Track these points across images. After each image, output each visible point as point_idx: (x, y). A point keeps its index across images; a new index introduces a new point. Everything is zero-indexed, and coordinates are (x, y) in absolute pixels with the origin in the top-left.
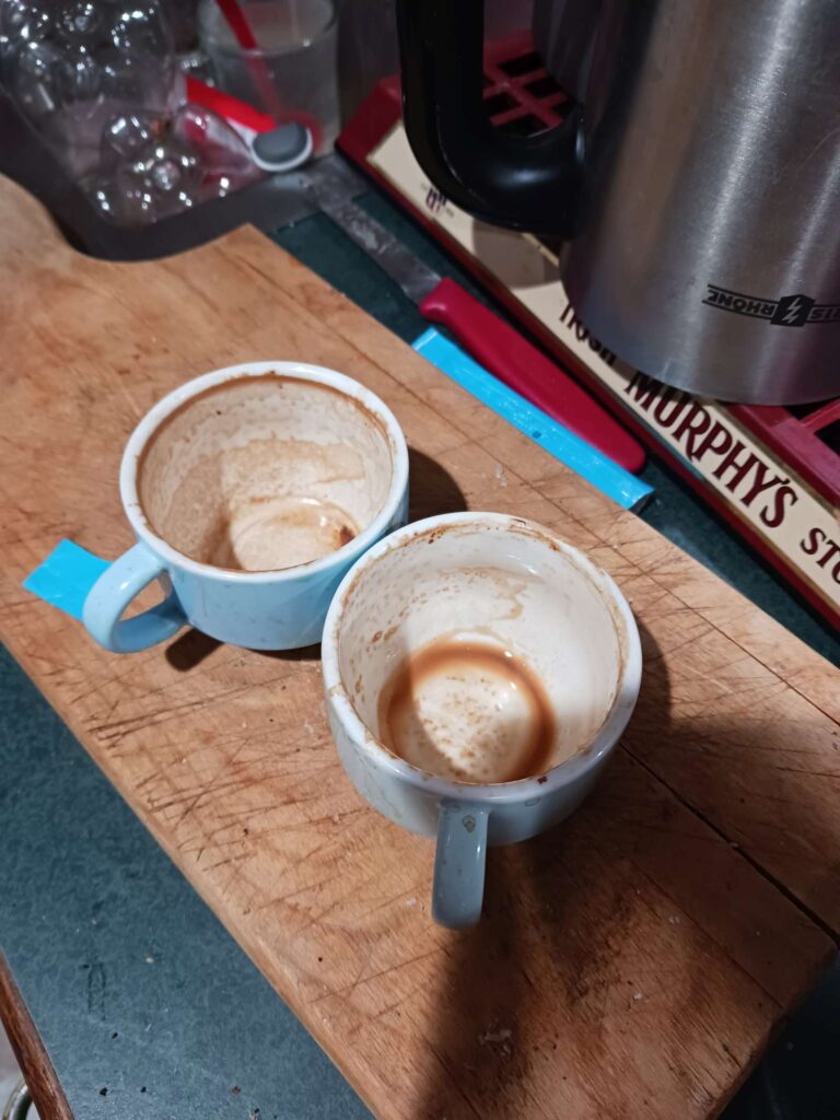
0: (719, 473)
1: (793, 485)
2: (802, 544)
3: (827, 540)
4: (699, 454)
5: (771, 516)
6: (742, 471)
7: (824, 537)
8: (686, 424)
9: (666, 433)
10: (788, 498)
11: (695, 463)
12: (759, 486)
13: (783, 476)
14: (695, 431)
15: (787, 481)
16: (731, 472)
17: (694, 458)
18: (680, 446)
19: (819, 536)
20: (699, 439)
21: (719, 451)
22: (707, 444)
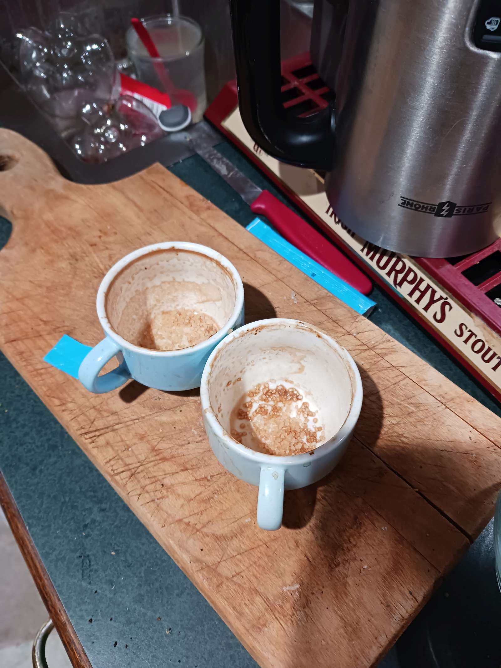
0: (411, 294)
1: (449, 300)
2: (455, 332)
3: (468, 330)
4: (400, 284)
5: (439, 317)
6: (423, 293)
7: (467, 328)
8: (393, 268)
9: (383, 273)
10: (447, 307)
11: (398, 289)
12: (432, 301)
13: (444, 296)
14: (398, 272)
15: (447, 299)
16: (417, 294)
17: (397, 286)
18: (390, 280)
19: (464, 327)
20: (400, 276)
21: (411, 282)
22: (404, 279)
